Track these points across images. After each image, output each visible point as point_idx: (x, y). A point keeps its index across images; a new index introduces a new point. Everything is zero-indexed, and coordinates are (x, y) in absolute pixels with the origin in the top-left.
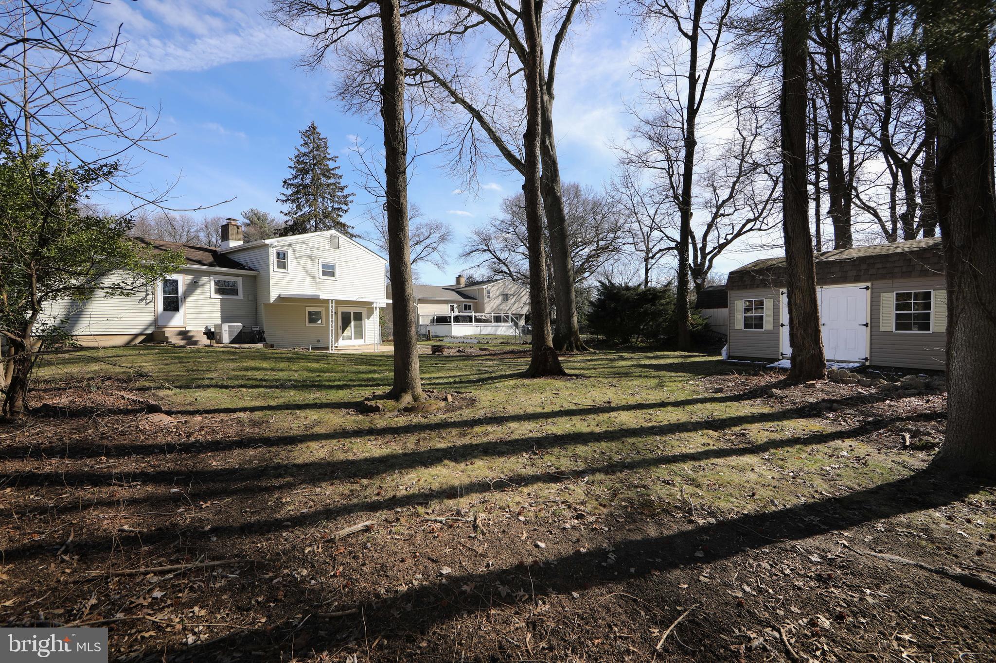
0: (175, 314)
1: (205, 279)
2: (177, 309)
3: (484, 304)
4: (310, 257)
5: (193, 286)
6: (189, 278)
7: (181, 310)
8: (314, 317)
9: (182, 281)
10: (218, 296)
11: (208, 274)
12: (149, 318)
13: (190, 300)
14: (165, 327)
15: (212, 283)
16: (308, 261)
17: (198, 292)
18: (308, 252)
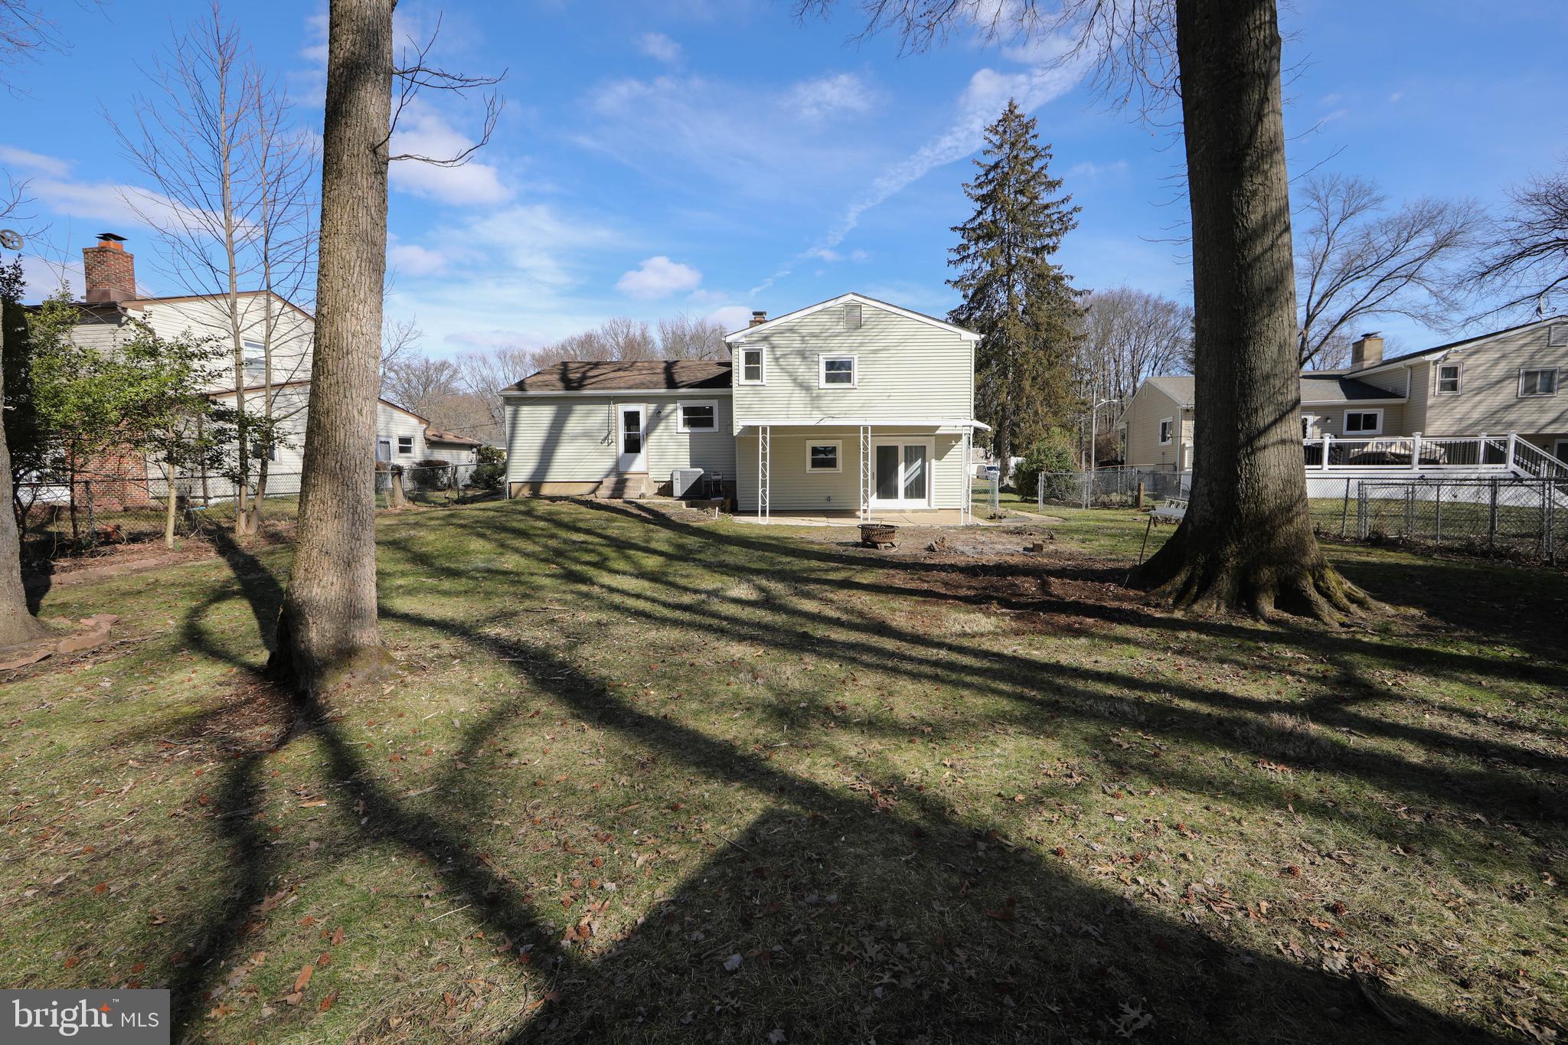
0: (634, 458)
1: (670, 407)
2: (638, 451)
3: (1423, 408)
4: (802, 354)
5: (657, 418)
6: (652, 407)
7: (643, 451)
8: (824, 458)
9: (644, 410)
10: (687, 430)
11: (674, 399)
12: (608, 463)
13: (653, 438)
14: (625, 473)
15: (680, 413)
16: (798, 361)
17: (662, 426)
18: (797, 345)
